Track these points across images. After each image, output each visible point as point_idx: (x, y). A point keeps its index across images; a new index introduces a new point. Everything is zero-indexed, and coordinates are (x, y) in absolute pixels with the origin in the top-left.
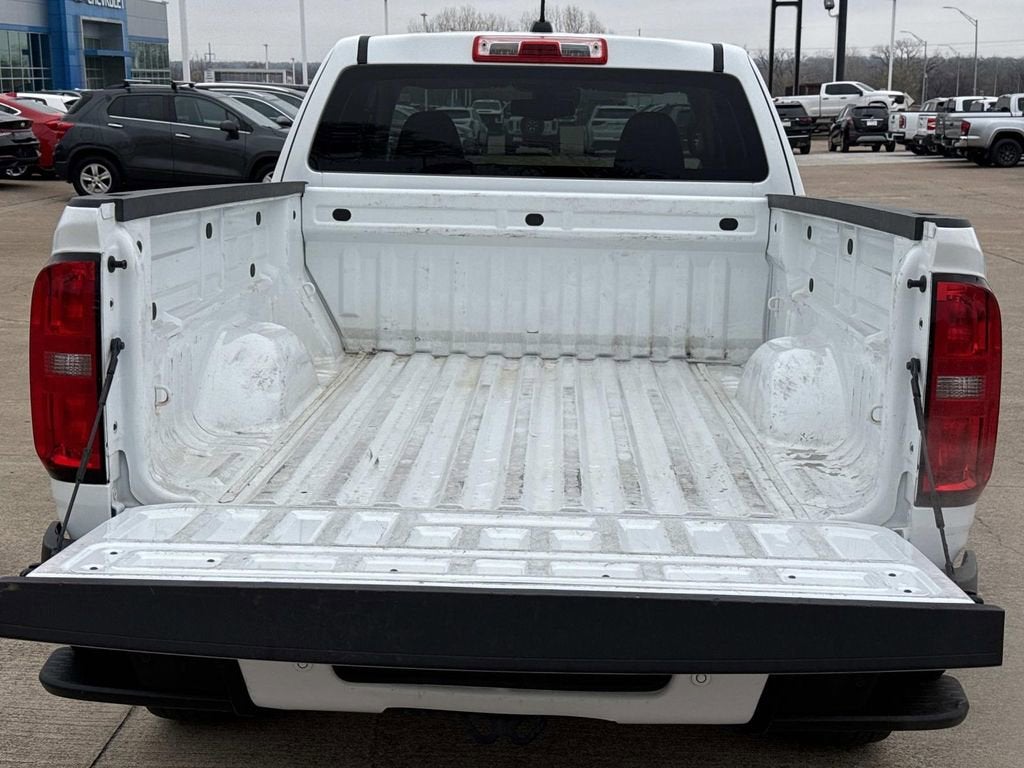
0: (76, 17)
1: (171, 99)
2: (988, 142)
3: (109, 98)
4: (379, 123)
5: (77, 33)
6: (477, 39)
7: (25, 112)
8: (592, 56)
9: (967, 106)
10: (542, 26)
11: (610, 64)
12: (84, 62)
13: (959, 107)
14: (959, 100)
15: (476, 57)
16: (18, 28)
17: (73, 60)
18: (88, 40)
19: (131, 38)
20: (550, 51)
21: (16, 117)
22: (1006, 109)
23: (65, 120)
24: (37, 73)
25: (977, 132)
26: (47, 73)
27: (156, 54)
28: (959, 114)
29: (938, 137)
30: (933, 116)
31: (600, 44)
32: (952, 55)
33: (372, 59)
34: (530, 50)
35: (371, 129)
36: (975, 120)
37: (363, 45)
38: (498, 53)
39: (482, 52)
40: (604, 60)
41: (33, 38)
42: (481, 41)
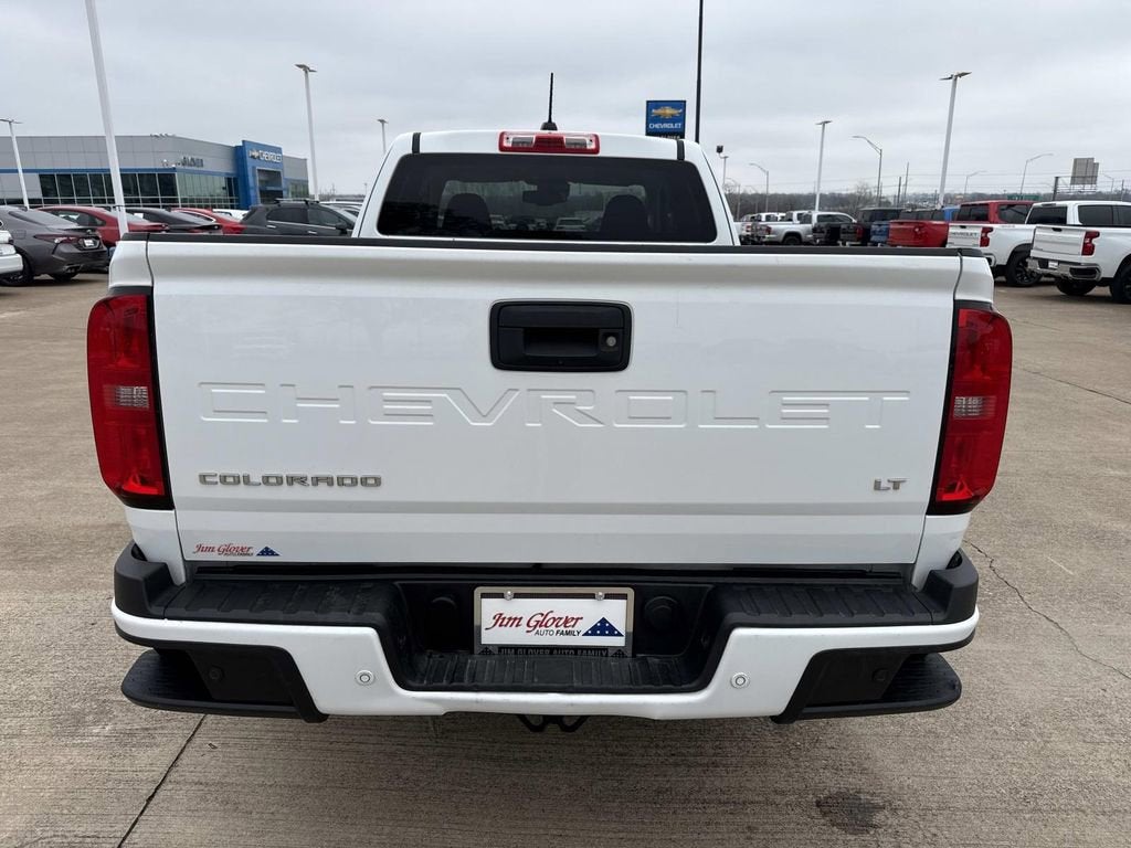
0: (254, 168)
1: (305, 210)
2: (781, 239)
3: (267, 209)
4: (431, 203)
5: (254, 176)
6: (502, 135)
7: (218, 219)
8: (588, 147)
9: (768, 218)
10: (550, 125)
11: (601, 154)
12: (259, 195)
13: (764, 219)
14: (764, 215)
15: (502, 148)
16: (220, 174)
17: (252, 193)
18: (261, 181)
19: (286, 179)
20: (557, 143)
21: (214, 222)
22: (790, 220)
23: (241, 223)
24: (231, 201)
25: (774, 233)
26: (238, 201)
27: (301, 188)
28: (763, 222)
29: (752, 236)
30: (750, 224)
31: (594, 139)
32: (754, 192)
33: (423, 149)
34: (542, 143)
35: (426, 207)
36: (774, 226)
37: (416, 138)
38: (519, 145)
39: (505, 144)
40: (596, 151)
41: (229, 180)
42: (505, 136)
